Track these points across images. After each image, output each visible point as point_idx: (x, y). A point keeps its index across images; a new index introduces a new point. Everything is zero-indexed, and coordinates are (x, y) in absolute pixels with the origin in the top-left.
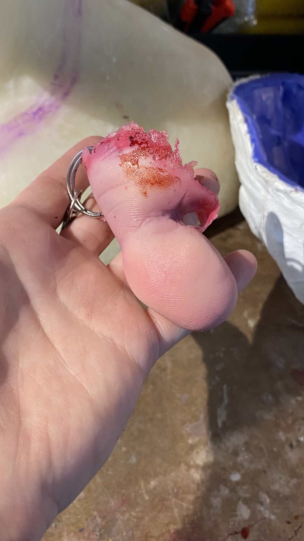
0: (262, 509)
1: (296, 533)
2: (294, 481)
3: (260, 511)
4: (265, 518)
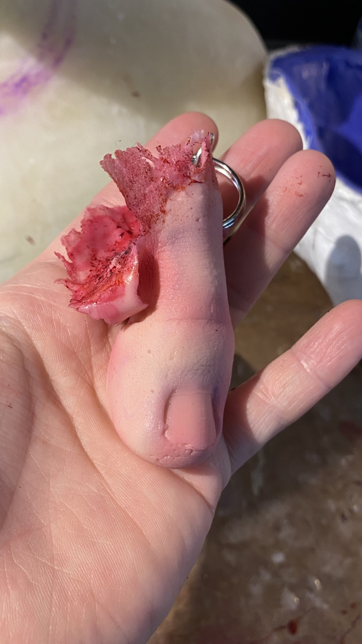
0: (312, 596)
1: (354, 624)
3: (310, 600)
4: (315, 608)
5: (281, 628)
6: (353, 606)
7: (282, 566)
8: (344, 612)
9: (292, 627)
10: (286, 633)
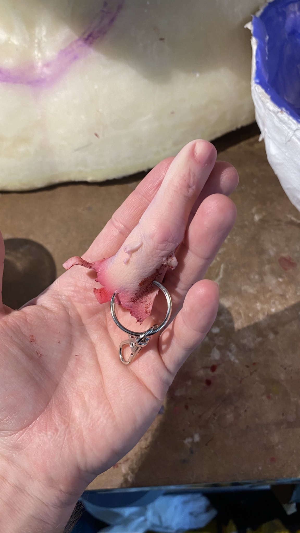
0: (230, 354)
1: (251, 374)
2: (260, 339)
3: (228, 356)
4: (230, 361)
5: (207, 367)
6: (254, 364)
7: (216, 335)
8: (247, 366)
9: (213, 369)
10: (209, 371)
